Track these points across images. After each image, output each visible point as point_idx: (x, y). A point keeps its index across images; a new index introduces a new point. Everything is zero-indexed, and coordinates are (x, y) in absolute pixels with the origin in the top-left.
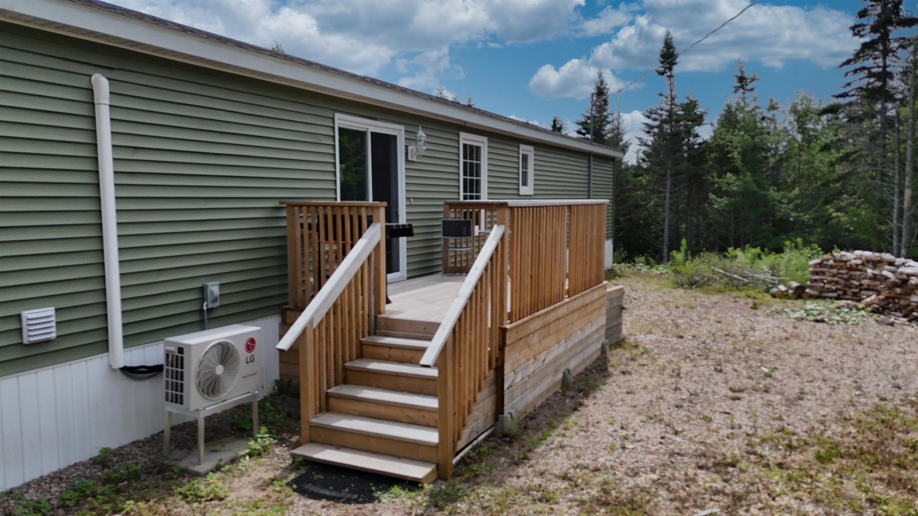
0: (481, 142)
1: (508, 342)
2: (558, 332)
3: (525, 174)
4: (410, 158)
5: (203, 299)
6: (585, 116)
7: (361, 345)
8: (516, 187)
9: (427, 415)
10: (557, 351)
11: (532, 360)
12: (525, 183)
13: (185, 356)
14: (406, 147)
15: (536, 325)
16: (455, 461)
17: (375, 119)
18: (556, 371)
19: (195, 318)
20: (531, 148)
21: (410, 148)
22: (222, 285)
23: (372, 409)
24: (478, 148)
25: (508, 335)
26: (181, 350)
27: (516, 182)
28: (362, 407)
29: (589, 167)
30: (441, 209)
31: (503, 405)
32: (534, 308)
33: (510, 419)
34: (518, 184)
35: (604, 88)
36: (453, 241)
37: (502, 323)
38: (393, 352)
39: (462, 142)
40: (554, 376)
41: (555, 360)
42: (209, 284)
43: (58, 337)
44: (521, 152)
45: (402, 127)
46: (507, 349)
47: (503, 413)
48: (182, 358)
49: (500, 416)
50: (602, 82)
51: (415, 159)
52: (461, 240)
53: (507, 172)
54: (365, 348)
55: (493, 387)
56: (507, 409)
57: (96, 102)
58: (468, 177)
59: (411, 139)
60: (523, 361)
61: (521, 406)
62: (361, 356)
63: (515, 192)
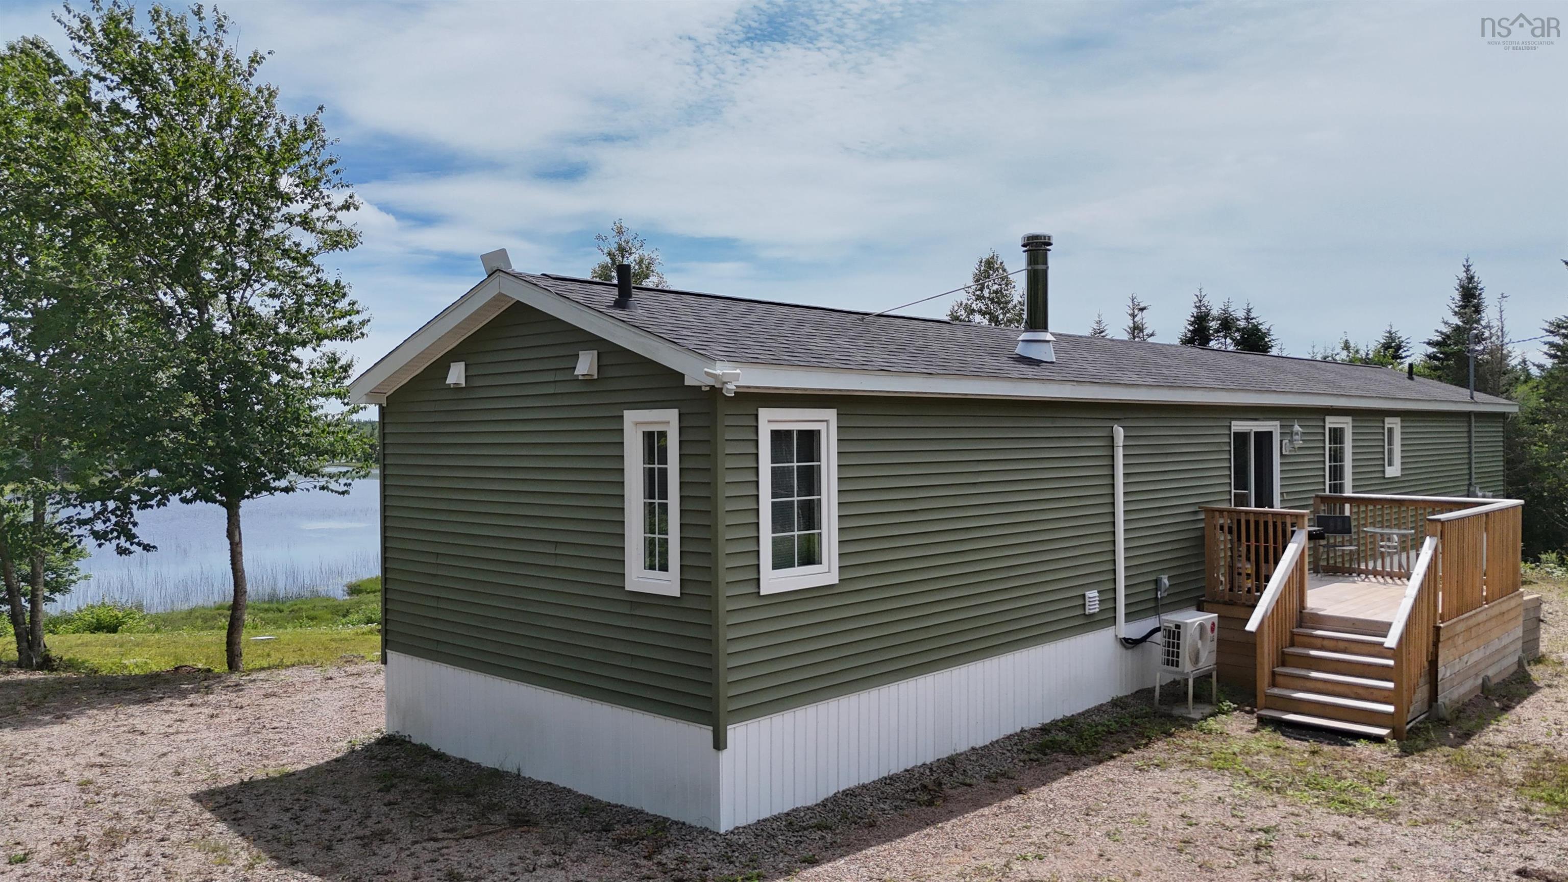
0: (1346, 423)
1: (1442, 639)
2: (1478, 636)
3: (1390, 452)
4: (1284, 453)
5: (1157, 590)
6: (1441, 333)
7: (1293, 634)
8: (1380, 469)
9: (1376, 692)
10: (1477, 655)
11: (1458, 660)
12: (1390, 464)
13: (1182, 631)
14: (1281, 441)
15: (1460, 627)
16: (1408, 727)
17: (1256, 420)
18: (1477, 675)
19: (1152, 605)
20: (1398, 420)
21: (1284, 442)
22: (1169, 578)
23: (1320, 686)
24: (1342, 430)
25: (1441, 633)
26: (1178, 626)
27: (1381, 462)
28: (1309, 684)
29: (1469, 432)
30: (1311, 502)
31: (1437, 695)
32: (1460, 612)
33: (1444, 710)
34: (1384, 465)
35: (1476, 288)
36: (1341, 539)
37: (1435, 622)
38: (1326, 643)
39: (1328, 426)
40: (1475, 679)
41: (1477, 663)
42: (1163, 576)
43: (1101, 611)
44: (1387, 426)
45: (1278, 423)
46: (1440, 645)
47: (1437, 701)
48: (1179, 633)
49: (1434, 704)
50: (1471, 279)
51: (1287, 453)
52: (1343, 538)
53: (1374, 452)
54: (1296, 638)
55: (1427, 677)
56: (1441, 699)
57: (1115, 445)
58: (1333, 464)
59: (1287, 433)
60: (1451, 658)
61: (1455, 696)
62: (1292, 645)
63: (1380, 475)
